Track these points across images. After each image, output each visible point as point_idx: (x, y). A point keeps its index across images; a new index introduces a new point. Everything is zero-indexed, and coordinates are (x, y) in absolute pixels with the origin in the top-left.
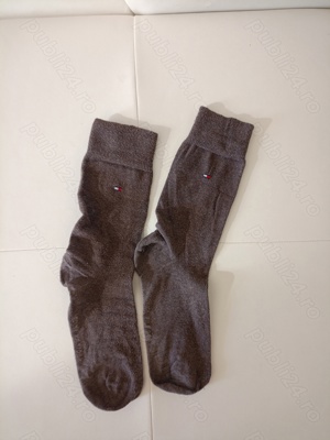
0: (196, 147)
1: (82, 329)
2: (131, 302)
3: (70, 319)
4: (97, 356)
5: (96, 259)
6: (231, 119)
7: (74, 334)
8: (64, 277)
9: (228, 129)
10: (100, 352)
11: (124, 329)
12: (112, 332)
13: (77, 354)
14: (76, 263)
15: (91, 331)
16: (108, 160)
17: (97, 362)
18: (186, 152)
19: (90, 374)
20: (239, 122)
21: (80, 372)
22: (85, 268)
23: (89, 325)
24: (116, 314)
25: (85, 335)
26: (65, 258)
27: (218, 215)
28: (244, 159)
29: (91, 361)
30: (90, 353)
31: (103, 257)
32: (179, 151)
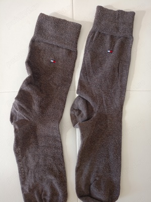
0: (100, 33)
1: (24, 158)
2: (59, 139)
3: (15, 150)
4: (35, 177)
5: (36, 107)
6: (119, 11)
7: (19, 161)
8: (12, 118)
9: (118, 18)
10: (37, 175)
11: (54, 158)
12: (45, 160)
13: (20, 176)
14: (21, 109)
15: (30, 159)
16: (47, 41)
17: (35, 181)
18: (93, 37)
19: (30, 190)
20: (124, 12)
21: (23, 189)
22: (27, 113)
23: (30, 155)
24: (48, 147)
25: (27, 162)
26: (14, 104)
27: (122, 76)
28: (132, 35)
29: (30, 181)
30: (29, 175)
31: (40, 107)
32: (88, 37)
